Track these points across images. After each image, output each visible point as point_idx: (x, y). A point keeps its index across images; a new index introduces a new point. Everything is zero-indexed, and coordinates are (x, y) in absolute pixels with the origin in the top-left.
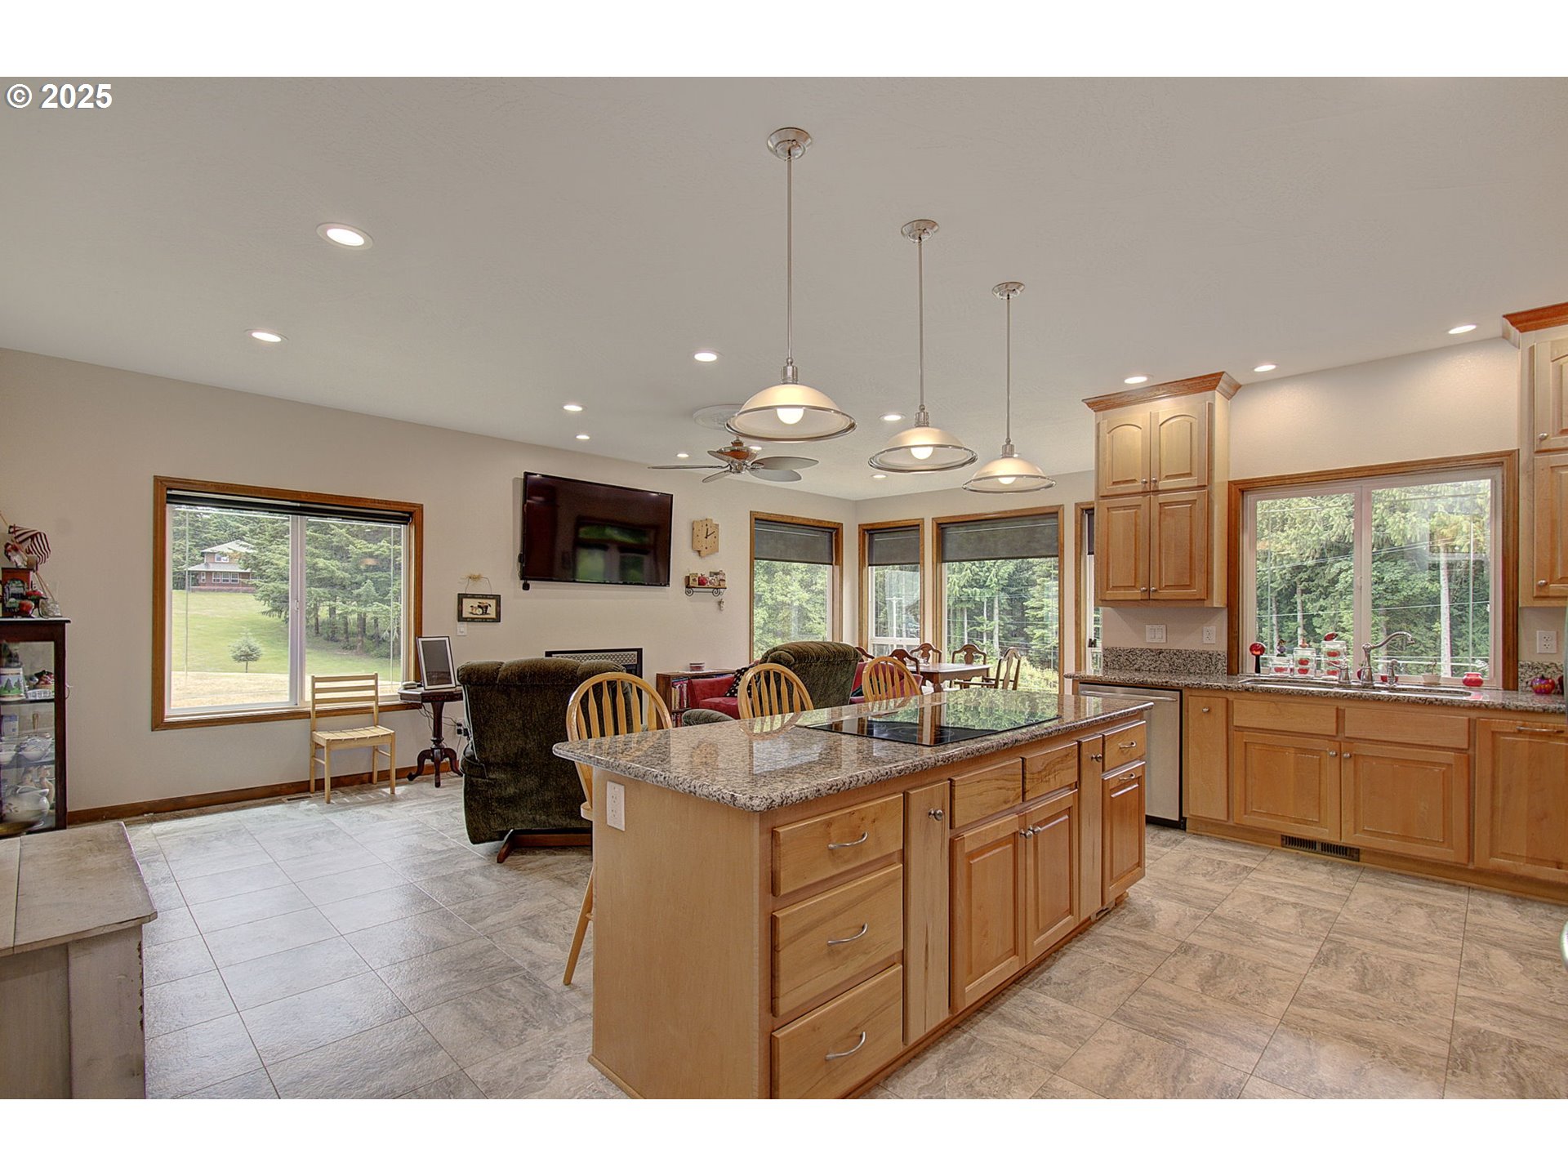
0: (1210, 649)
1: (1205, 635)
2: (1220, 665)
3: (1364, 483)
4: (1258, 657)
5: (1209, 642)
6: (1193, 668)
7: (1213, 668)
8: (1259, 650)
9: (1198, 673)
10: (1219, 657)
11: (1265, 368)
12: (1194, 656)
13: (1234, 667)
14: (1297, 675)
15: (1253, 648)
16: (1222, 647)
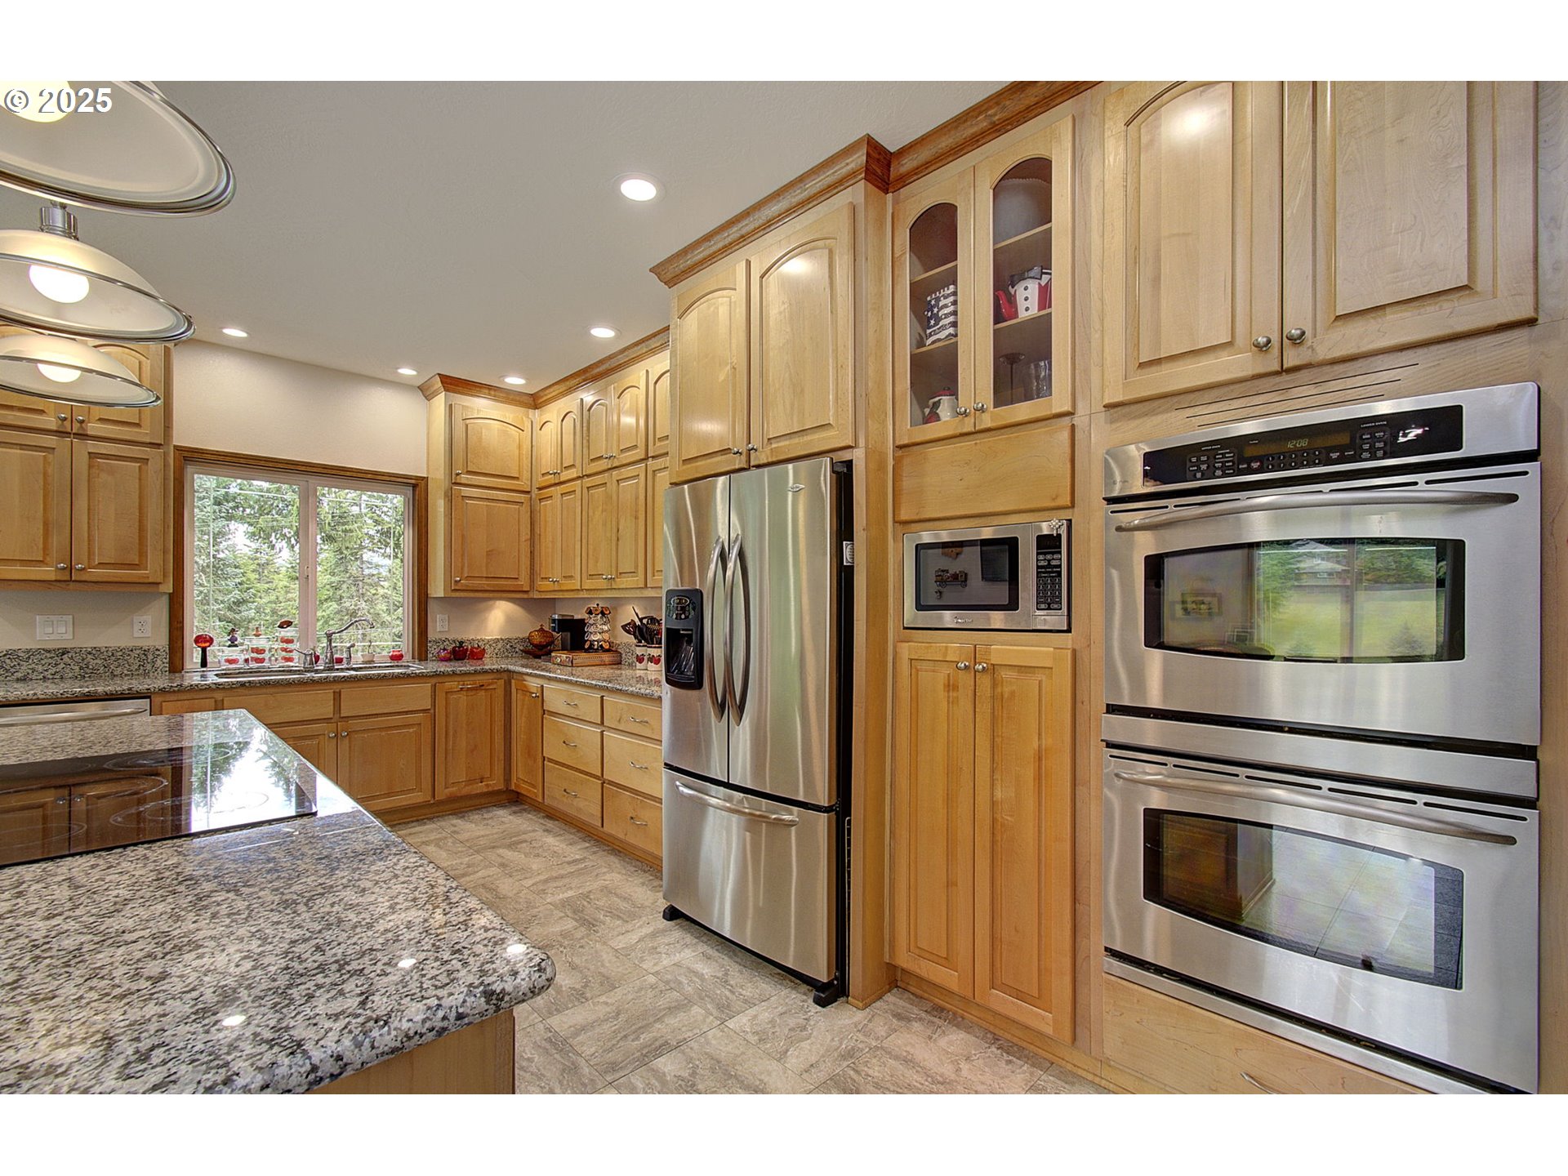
0: (145, 644)
1: (136, 628)
2: (159, 662)
3: (312, 480)
4: (204, 651)
5: (142, 635)
6: (119, 669)
7: (149, 667)
8: (208, 641)
9: (126, 675)
10: (158, 653)
11: (235, 333)
12: (120, 653)
13: (178, 662)
14: (253, 665)
15: (198, 640)
16: (161, 641)
